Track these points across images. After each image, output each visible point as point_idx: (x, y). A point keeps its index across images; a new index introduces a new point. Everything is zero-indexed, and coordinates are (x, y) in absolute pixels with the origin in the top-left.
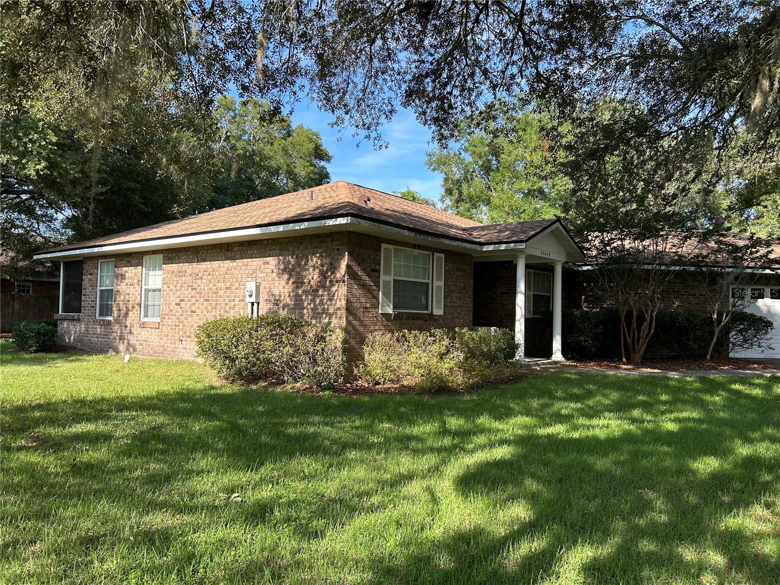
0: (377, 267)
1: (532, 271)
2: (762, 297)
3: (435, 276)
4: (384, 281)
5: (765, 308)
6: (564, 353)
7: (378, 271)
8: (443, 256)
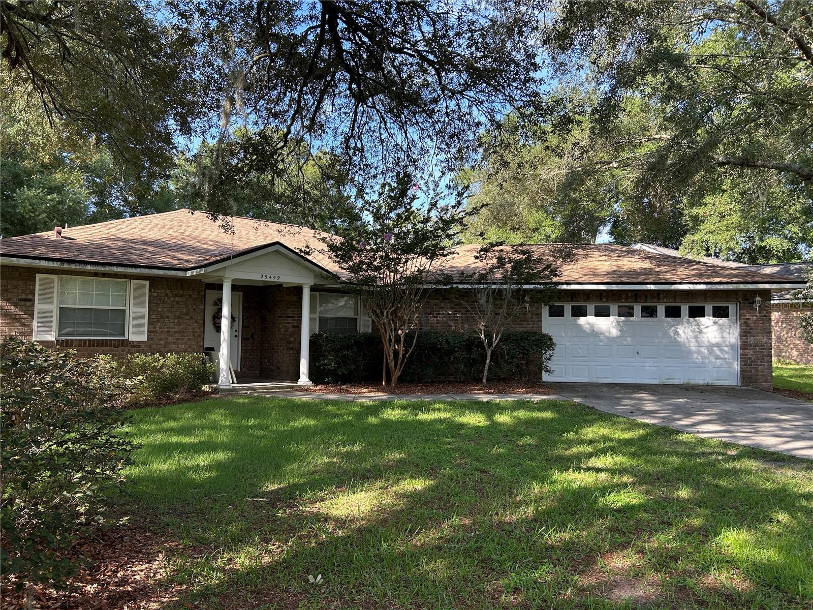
0: (30, 297)
1: (318, 294)
2: (585, 314)
3: (132, 303)
4: (39, 311)
5: (588, 326)
6: (311, 377)
7: (32, 300)
8: (147, 283)
